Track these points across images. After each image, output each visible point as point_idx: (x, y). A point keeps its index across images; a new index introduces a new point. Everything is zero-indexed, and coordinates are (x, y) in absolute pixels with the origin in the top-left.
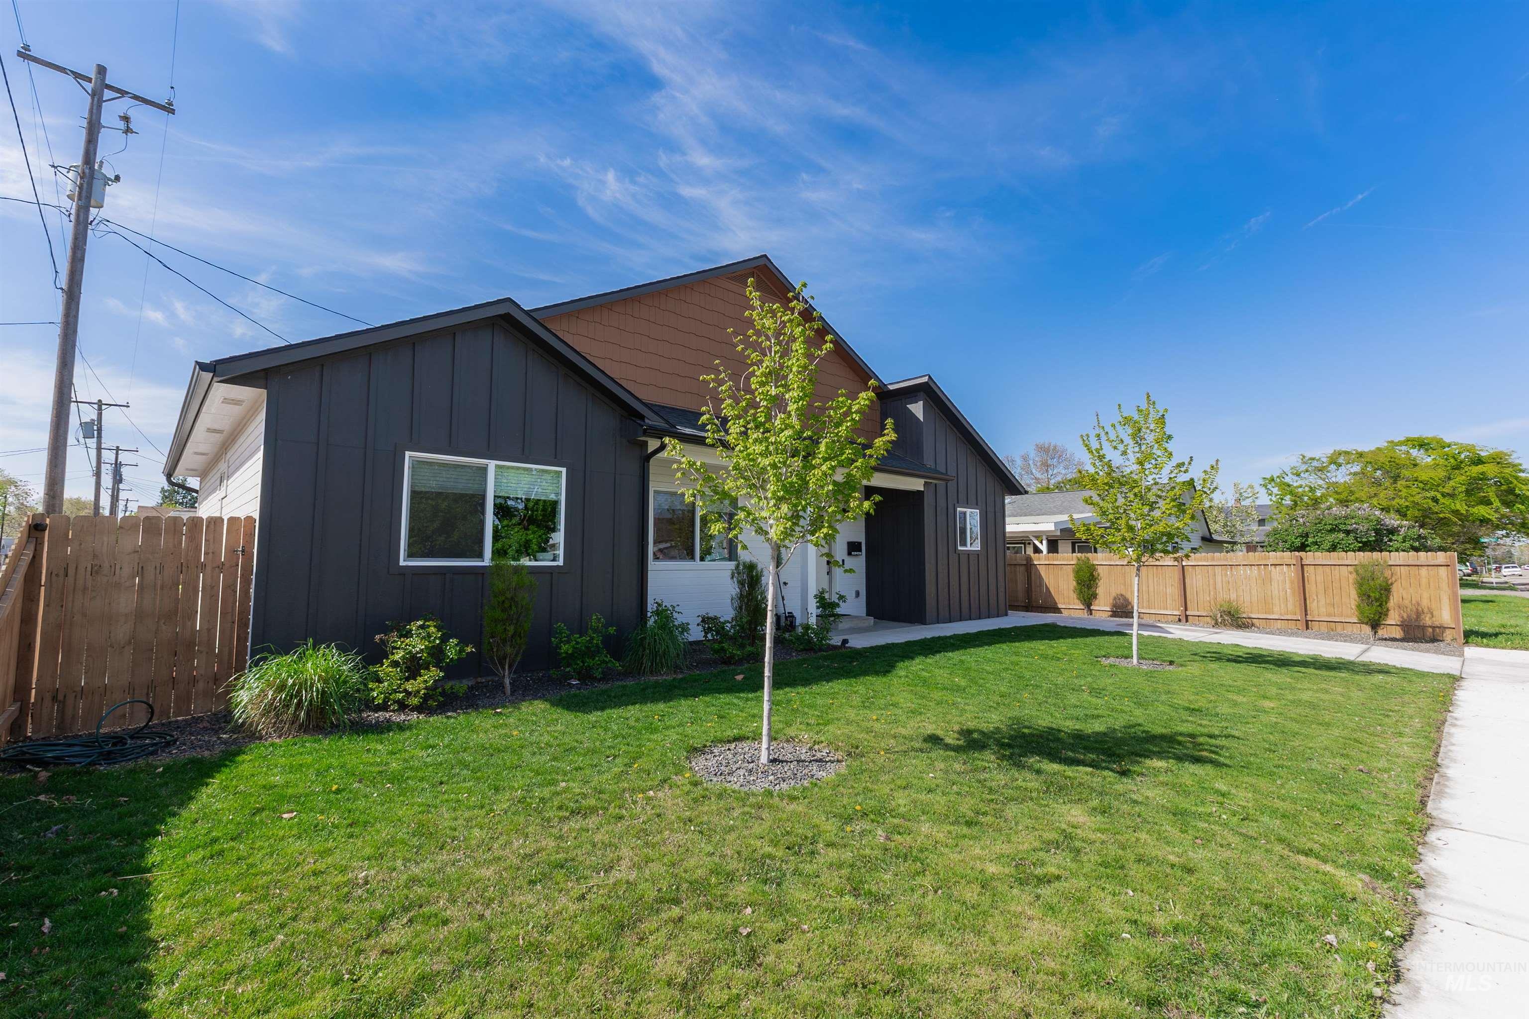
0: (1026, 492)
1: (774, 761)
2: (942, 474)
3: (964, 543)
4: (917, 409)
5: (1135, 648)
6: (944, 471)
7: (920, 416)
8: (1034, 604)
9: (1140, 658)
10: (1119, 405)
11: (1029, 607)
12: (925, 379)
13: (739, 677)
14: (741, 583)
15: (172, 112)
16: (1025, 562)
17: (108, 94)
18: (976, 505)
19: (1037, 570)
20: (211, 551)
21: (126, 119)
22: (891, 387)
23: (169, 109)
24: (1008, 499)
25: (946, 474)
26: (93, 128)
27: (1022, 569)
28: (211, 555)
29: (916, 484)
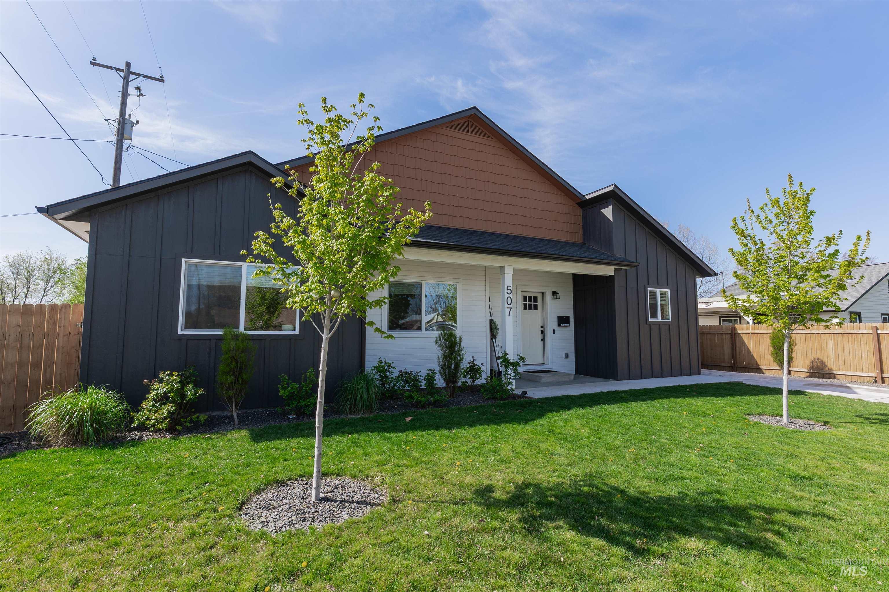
0: (716, 274)
1: (320, 500)
2: (634, 262)
3: (654, 315)
4: (608, 212)
5: (785, 408)
6: (635, 261)
7: (611, 218)
8: (739, 365)
9: (789, 416)
10: (767, 190)
11: (735, 367)
12: (612, 188)
13: (408, 419)
14: (443, 347)
15: (163, 81)
16: (730, 332)
17: (132, 77)
18: (667, 286)
19: (741, 338)
20: (62, 325)
21: (138, 88)
22: (588, 197)
23: (161, 80)
24: (699, 280)
25: (637, 262)
26: (125, 95)
27: (728, 337)
28: (62, 327)
29: (608, 271)
